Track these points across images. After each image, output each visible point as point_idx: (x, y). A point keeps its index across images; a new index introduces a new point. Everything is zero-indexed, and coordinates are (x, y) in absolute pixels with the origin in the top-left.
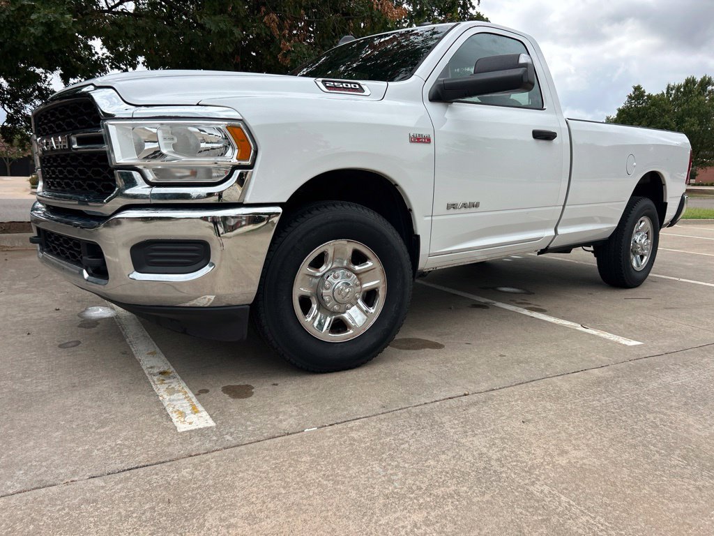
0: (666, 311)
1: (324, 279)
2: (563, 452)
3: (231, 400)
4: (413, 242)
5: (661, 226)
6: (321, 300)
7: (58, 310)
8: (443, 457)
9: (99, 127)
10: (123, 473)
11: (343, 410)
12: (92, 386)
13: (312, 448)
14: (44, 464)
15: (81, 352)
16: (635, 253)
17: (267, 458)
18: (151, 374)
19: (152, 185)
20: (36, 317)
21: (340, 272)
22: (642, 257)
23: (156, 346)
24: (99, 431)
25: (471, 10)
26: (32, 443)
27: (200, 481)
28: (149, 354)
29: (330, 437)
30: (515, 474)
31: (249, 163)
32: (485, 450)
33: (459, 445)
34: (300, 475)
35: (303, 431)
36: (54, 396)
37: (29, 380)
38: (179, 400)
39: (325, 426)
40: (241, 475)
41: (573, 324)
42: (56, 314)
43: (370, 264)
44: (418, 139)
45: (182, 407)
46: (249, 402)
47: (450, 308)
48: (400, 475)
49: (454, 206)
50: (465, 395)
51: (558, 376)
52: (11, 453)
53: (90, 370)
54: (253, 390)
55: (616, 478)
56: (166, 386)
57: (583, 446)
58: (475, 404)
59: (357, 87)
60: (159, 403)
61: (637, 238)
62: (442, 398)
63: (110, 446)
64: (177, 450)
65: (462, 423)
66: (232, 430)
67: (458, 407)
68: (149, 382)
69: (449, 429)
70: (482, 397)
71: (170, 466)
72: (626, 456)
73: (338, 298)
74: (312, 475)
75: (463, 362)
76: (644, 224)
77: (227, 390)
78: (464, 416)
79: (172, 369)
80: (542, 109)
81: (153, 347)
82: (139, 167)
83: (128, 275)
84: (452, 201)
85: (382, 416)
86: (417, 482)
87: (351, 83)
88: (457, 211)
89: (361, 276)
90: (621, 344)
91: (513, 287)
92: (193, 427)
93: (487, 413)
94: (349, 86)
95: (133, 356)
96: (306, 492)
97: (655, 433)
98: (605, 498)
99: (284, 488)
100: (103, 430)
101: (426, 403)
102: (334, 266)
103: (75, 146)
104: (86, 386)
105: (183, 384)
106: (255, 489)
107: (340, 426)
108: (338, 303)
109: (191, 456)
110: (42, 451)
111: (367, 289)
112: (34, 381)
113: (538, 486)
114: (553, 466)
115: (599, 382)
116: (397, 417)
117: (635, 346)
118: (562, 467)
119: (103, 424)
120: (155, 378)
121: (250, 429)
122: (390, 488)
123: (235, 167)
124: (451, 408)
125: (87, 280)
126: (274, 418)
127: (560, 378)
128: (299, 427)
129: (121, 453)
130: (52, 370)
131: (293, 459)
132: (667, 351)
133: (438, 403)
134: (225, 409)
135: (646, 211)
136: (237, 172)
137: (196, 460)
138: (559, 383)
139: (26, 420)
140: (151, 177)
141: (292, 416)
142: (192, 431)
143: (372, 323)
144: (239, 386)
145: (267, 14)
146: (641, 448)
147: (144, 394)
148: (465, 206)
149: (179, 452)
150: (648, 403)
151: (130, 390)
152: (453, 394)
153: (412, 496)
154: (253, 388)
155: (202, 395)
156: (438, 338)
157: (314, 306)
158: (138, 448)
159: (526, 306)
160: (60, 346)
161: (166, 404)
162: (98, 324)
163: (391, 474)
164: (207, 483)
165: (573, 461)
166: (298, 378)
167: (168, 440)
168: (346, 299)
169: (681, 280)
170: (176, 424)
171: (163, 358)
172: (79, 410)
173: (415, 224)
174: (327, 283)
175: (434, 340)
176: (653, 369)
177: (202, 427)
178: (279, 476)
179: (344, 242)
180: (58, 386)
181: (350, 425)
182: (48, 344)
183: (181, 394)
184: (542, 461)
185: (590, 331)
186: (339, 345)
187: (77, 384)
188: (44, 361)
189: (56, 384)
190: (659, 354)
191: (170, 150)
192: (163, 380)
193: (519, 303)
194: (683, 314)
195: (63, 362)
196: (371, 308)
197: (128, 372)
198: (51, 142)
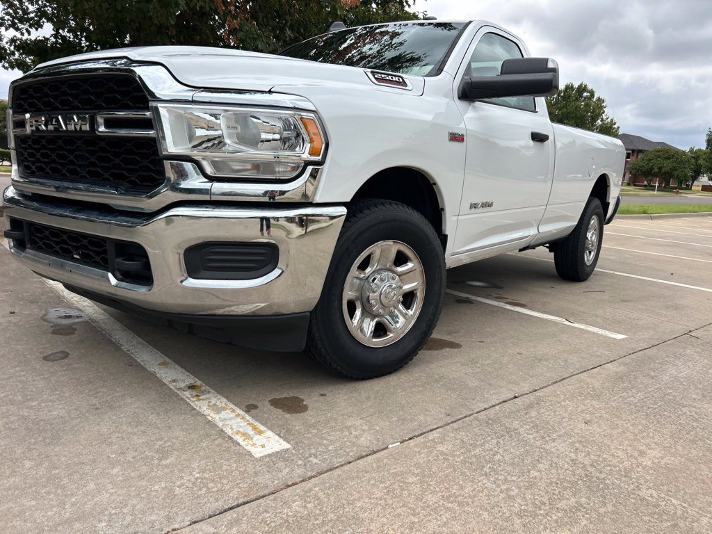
0: (624, 304)
1: (368, 282)
2: (642, 453)
3: (288, 416)
5: (604, 222)
6: (365, 303)
7: (14, 313)
8: (541, 466)
9: (147, 108)
10: (228, 514)
11: (412, 420)
12: (120, 406)
13: (411, 466)
14: (125, 511)
15: (76, 366)
16: (586, 248)
17: (372, 482)
18: (179, 389)
19: (212, 179)
21: (385, 274)
22: (590, 253)
23: (162, 355)
24: (164, 462)
26: (92, 486)
27: (319, 515)
28: (159, 365)
29: (420, 453)
30: (617, 479)
31: (319, 158)
32: (573, 456)
33: (548, 452)
34: (419, 499)
35: (387, 448)
36: (80, 422)
37: (35, 403)
38: (231, 419)
39: (406, 441)
40: (358, 504)
41: (557, 318)
42: (13, 319)
43: (410, 265)
44: (454, 138)
45: (241, 427)
46: (309, 416)
48: (516, 491)
49: (474, 206)
50: (515, 397)
51: (581, 373)
52: (73, 500)
53: (103, 387)
54: (304, 403)
55: (701, 475)
56: (206, 403)
57: (653, 445)
58: (530, 406)
59: (401, 80)
60: (211, 424)
61: (589, 235)
62: (497, 402)
63: (189, 480)
64: (268, 480)
65: (532, 427)
66: (313, 451)
67: (518, 411)
68: (182, 399)
69: (526, 435)
70: (531, 397)
71: (275, 499)
72: (694, 452)
73: (385, 301)
74: (431, 499)
75: (489, 362)
76: (594, 222)
77: (276, 403)
78: (529, 420)
79: (199, 383)
80: (535, 111)
81: (161, 358)
82: (195, 158)
83: (182, 282)
84: (474, 201)
85: (455, 425)
86: (537, 497)
87: (395, 76)
88: (477, 210)
89: (402, 278)
90: (610, 338)
91: (482, 282)
92: (268, 451)
93: (549, 415)
94: (394, 79)
95: (143, 369)
96: (439, 518)
97: (701, 427)
98: (707, 497)
99: (414, 515)
100: (168, 461)
101: (485, 409)
102: (378, 267)
103: (102, 129)
104: (111, 408)
105: (224, 400)
106: (384, 520)
107: (421, 439)
108: (384, 306)
109: (289, 486)
110: (112, 494)
111: (405, 291)
112: (43, 405)
113: (645, 491)
114: (643, 468)
115: (620, 378)
116: (469, 425)
117: (623, 339)
118: (651, 468)
119: (164, 453)
120: (187, 394)
121: (330, 448)
122: (516, 505)
123: (308, 163)
124: (512, 412)
125: (116, 286)
126: (347, 434)
128: (380, 443)
129: (208, 488)
130: (56, 390)
131: (399, 481)
132: (652, 343)
133: (497, 407)
134: (290, 427)
135: (598, 210)
136: (310, 168)
137: (298, 489)
138: (589, 380)
139: (65, 456)
140: (209, 170)
141: (364, 431)
142: (269, 456)
143: (410, 326)
144: (286, 398)
146: (700, 443)
147: (186, 414)
148: (482, 205)
149: (273, 482)
150: (675, 397)
151: (166, 409)
152: (503, 397)
153: (542, 512)
154: (303, 401)
155: (253, 411)
156: (449, 337)
157: (358, 313)
158: (225, 481)
159: (505, 301)
160: (45, 358)
161: (220, 424)
162: (75, 329)
163: (507, 490)
164: (329, 518)
165: (656, 461)
166: (341, 386)
167: (251, 469)
168: (391, 303)
169: (615, 273)
170: (246, 447)
171: (180, 369)
172: (123, 439)
173: (445, 224)
174: (373, 286)
175: (447, 339)
176: (654, 362)
177: (278, 450)
178: (398, 502)
179: (390, 242)
180: (76, 409)
181: (431, 436)
182: (29, 356)
183: (227, 411)
184: (630, 463)
185: (576, 325)
186: (382, 350)
187: (98, 406)
188: (38, 378)
189: (73, 407)
190: (648, 346)
191: (234, 140)
192: (197, 396)
193: (497, 298)
194: (640, 306)
195: (62, 379)
196: (409, 310)
197: (151, 388)
198: (58, 121)
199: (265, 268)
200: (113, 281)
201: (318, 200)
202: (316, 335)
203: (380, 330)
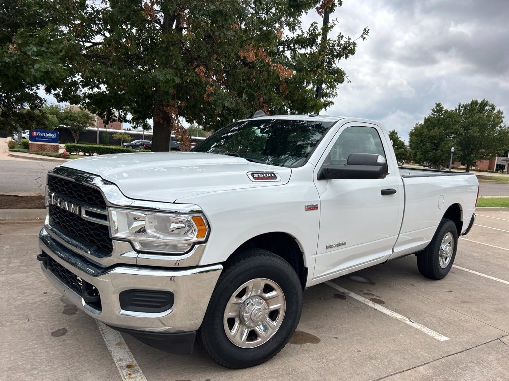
0: (462, 305)
1: (244, 305)
4: (302, 272)
5: (459, 235)
6: (242, 319)
7: (46, 293)
9: (105, 210)
15: (68, 342)
16: (442, 256)
18: (121, 367)
19: (139, 252)
20: (31, 301)
21: (256, 300)
22: (446, 259)
23: (121, 336)
25: (333, 66)
28: (116, 345)
31: (204, 239)
37: (36, 372)
41: (403, 317)
42: (44, 298)
43: (274, 293)
44: (309, 208)
47: (320, 298)
49: (330, 247)
51: (396, 373)
53: (77, 361)
59: (273, 175)
61: (443, 246)
68: (120, 376)
73: (254, 319)
75: (333, 357)
76: (448, 237)
79: (135, 362)
82: (130, 240)
83: (119, 312)
84: (328, 244)
87: (269, 173)
88: (332, 249)
89: (269, 301)
90: (435, 339)
94: (268, 176)
95: (106, 347)
102: (252, 295)
103: (84, 215)
108: (253, 322)
111: (272, 310)
112: (40, 373)
117: (445, 341)
120: (124, 372)
123: (195, 243)
125: (85, 306)
127: (398, 375)
130: (51, 362)
132: (466, 347)
135: (451, 229)
136: (196, 246)
140: (138, 247)
143: (274, 333)
145: (198, 66)
148: (337, 245)
156: (314, 331)
157: (236, 325)
159: (371, 297)
160: (53, 334)
162: (77, 310)
166: (223, 373)
168: (258, 320)
169: (471, 271)
171: (128, 350)
173: (305, 260)
174: (246, 309)
175: (312, 334)
176: (458, 367)
179: (260, 279)
182: (44, 332)
185: (415, 325)
186: (252, 350)
187: (70, 378)
188: (43, 351)
189: (56, 377)
190: (461, 351)
191: (152, 230)
192: (130, 374)
193: (366, 294)
194: (474, 309)
195: (57, 353)
196: (274, 322)
197: (104, 365)
198: (65, 204)
199: (166, 306)
200: (84, 303)
201: (201, 264)
202: (204, 342)
203: (253, 335)
